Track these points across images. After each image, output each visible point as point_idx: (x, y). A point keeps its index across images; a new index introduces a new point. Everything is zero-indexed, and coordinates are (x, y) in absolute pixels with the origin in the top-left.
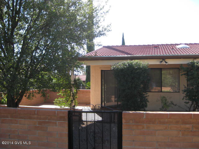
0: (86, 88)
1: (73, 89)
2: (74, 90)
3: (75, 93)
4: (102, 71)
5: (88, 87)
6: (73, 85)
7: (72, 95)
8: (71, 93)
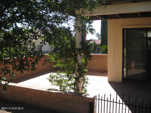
0: (101, 51)
1: (79, 57)
2: (81, 60)
3: (82, 64)
4: (123, 29)
5: (103, 50)
6: (79, 50)
7: (77, 68)
8: (77, 64)
